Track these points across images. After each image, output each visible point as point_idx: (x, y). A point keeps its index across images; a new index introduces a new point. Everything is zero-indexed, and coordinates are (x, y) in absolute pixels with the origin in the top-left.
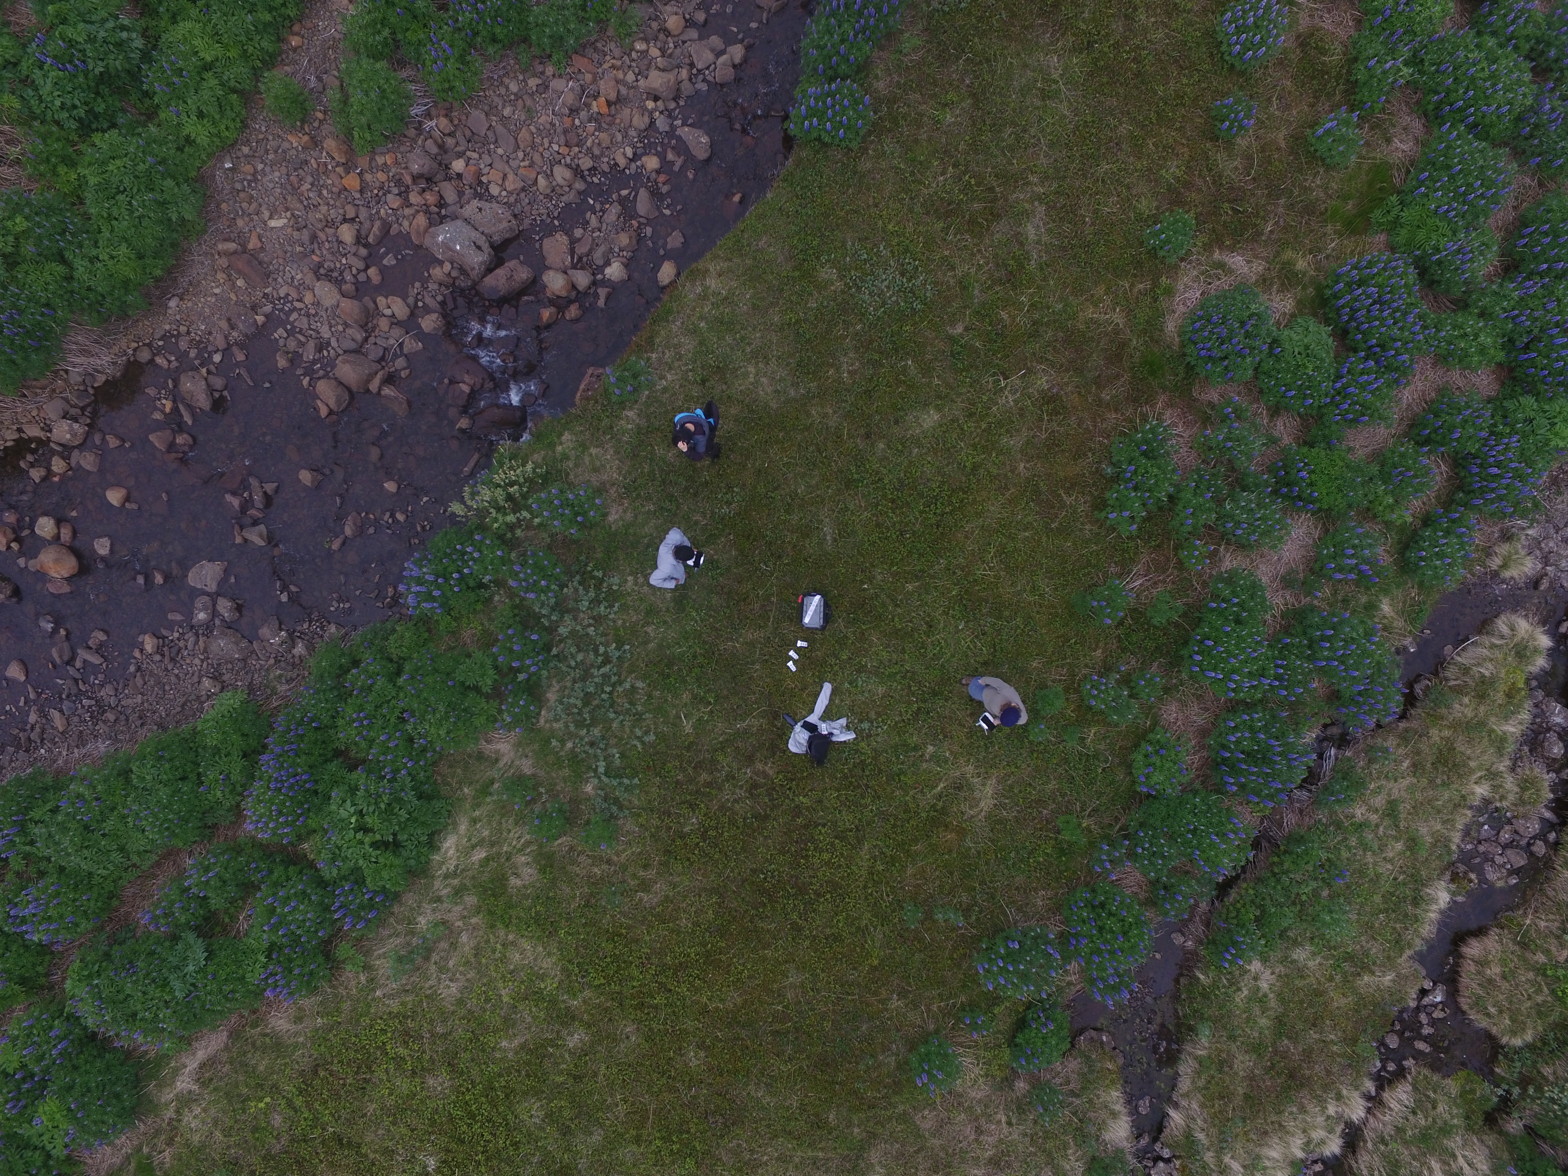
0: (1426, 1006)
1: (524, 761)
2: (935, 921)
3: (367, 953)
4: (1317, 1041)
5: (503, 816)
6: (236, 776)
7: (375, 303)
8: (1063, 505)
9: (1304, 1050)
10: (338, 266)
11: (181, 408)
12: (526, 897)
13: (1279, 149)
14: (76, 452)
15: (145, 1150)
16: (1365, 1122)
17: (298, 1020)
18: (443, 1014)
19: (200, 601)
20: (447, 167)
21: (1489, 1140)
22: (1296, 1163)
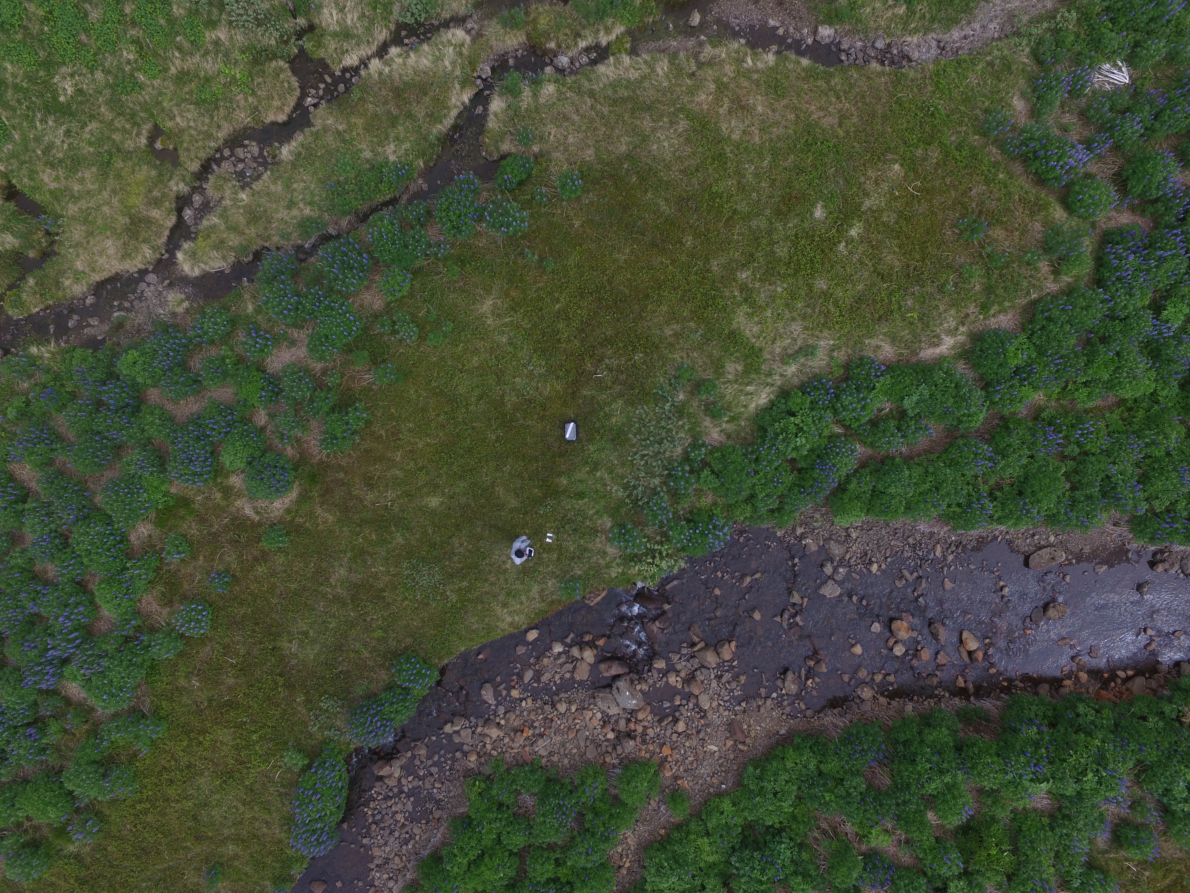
0: (318, 98)
1: (708, 425)
2: (540, 256)
3: (828, 365)
4: (379, 107)
5: (729, 403)
6: (855, 481)
7: (683, 686)
8: (387, 431)
9: (387, 105)
10: (693, 713)
11: (803, 679)
12: (736, 357)
13: (205, 557)
14: (867, 680)
15: (981, 317)
16: (374, 56)
17: (878, 347)
18: (804, 317)
19: (839, 577)
20: (617, 737)
21: (317, 21)
22: (416, 51)
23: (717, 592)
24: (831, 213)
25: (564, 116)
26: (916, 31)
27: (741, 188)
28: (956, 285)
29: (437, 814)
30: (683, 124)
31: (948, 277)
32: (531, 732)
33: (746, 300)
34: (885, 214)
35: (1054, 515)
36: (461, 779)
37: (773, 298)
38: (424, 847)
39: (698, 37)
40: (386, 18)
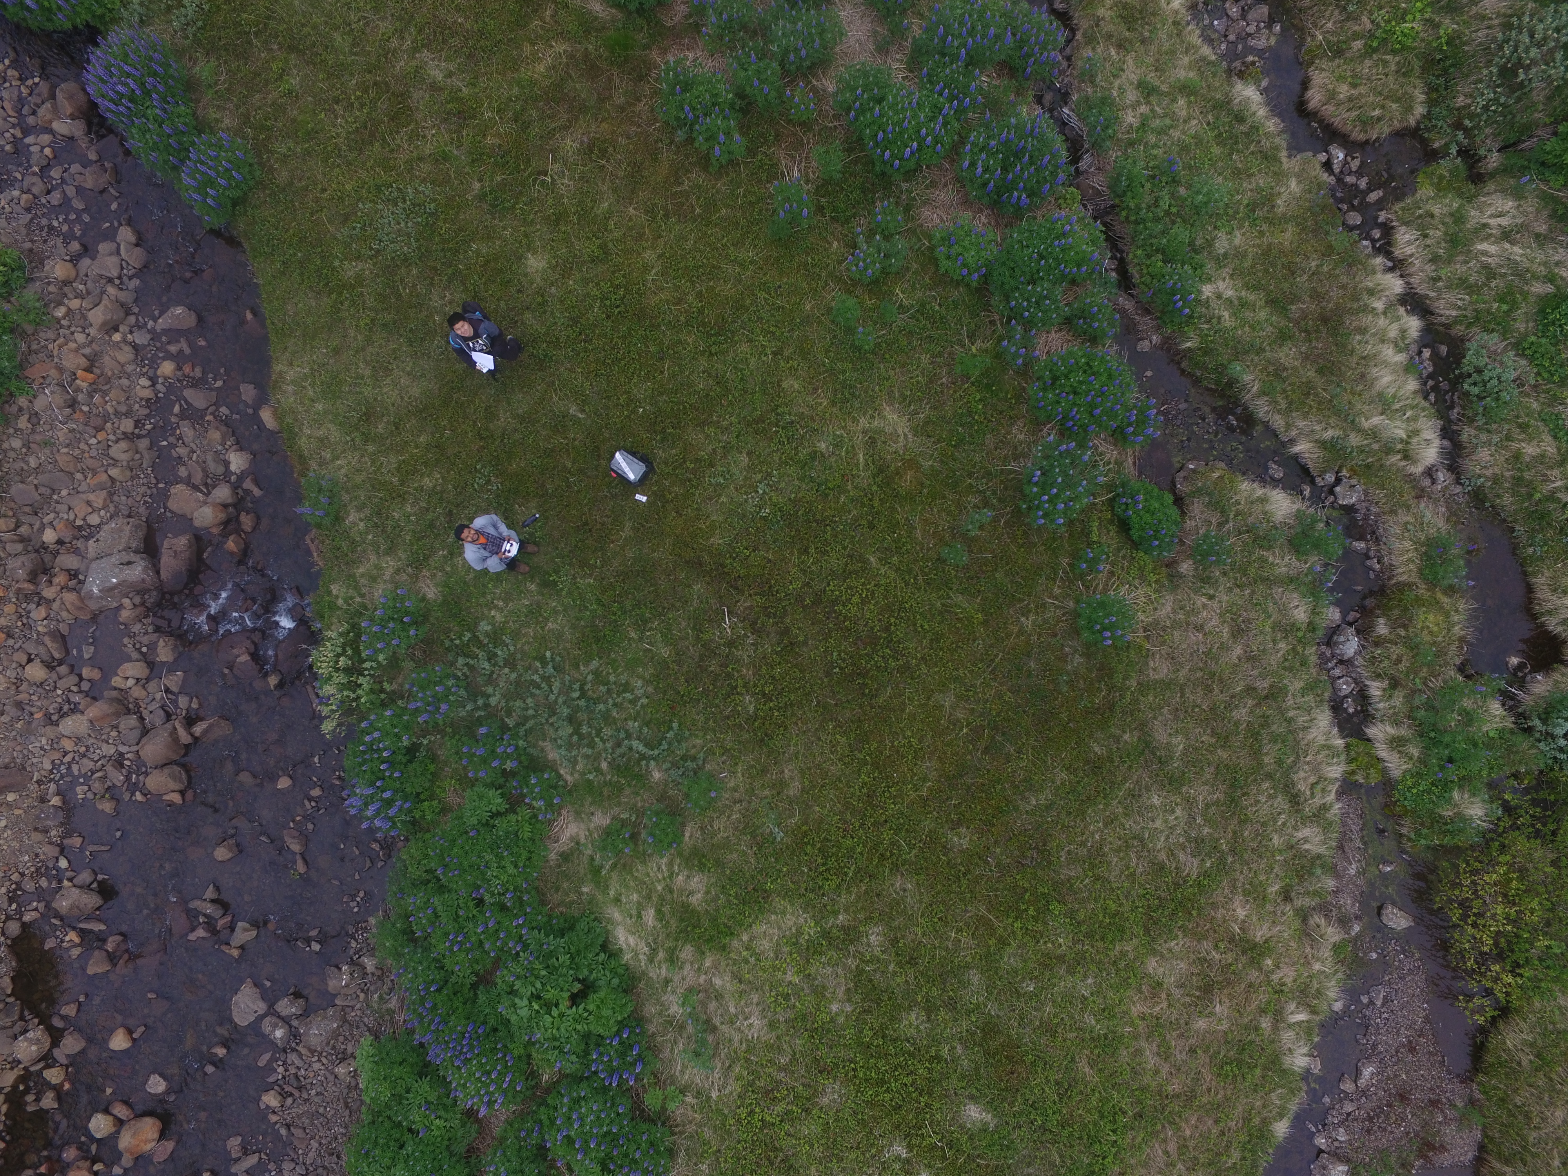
0: (1341, 172)
1: (595, 819)
2: (975, 539)
3: (672, 1080)
4: (1309, 280)
5: (630, 872)
7: (115, 689)
8: (687, 195)
9: (1311, 297)
10: (59, 700)
11: (82, 926)
12: (716, 899)
14: (55, 1050)
16: (1409, 285)
18: (774, 1048)
19: (266, 1026)
21: (1491, 186)
22: (1408, 368)
23: (284, 783)
25: (1240, 631)
27: (1048, 962)
30: (1191, 866)
32: (84, 385)
33: (826, 934)
37: (819, 992)
40: (1477, 319)
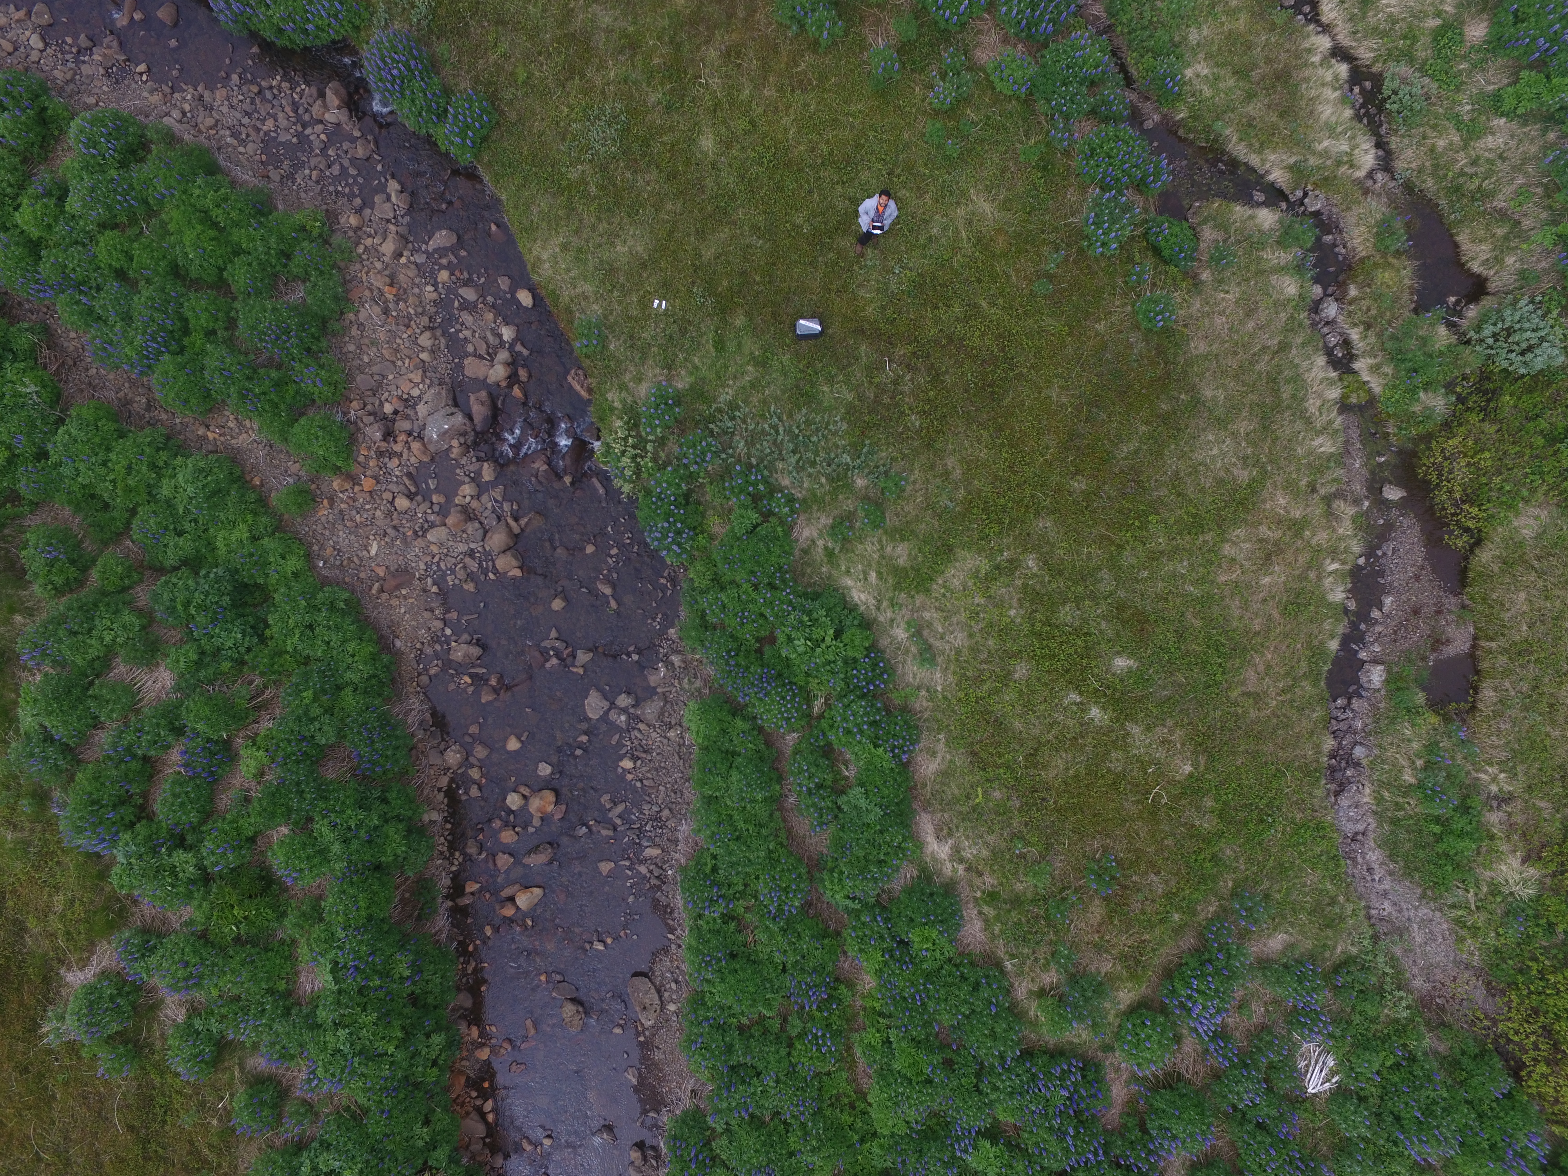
1: (822, 520)
2: (1054, 275)
3: (908, 685)
4: (1262, 51)
5: (854, 552)
6: (746, 727)
7: (458, 505)
8: (804, 72)
9: (1265, 63)
10: (421, 521)
11: (471, 671)
12: (916, 556)
14: (471, 759)
15: (979, 894)
17: (934, 754)
18: (974, 650)
19: (613, 716)
20: (385, 418)
22: (1343, 100)
23: (590, 549)
24: (1121, 680)
25: (1252, 310)
26: (1379, 800)
27: (1154, 557)
28: (1023, 856)
29: (275, 175)
30: (1243, 475)
31: (1033, 845)
32: (390, 297)
34: (1120, 755)
35: (704, 1004)
36: (324, 207)
37: (1000, 604)
38: (229, 158)
39: (1367, 497)
40: (1390, 55)
